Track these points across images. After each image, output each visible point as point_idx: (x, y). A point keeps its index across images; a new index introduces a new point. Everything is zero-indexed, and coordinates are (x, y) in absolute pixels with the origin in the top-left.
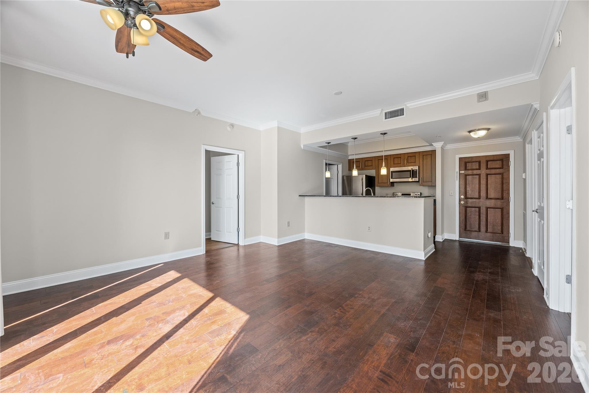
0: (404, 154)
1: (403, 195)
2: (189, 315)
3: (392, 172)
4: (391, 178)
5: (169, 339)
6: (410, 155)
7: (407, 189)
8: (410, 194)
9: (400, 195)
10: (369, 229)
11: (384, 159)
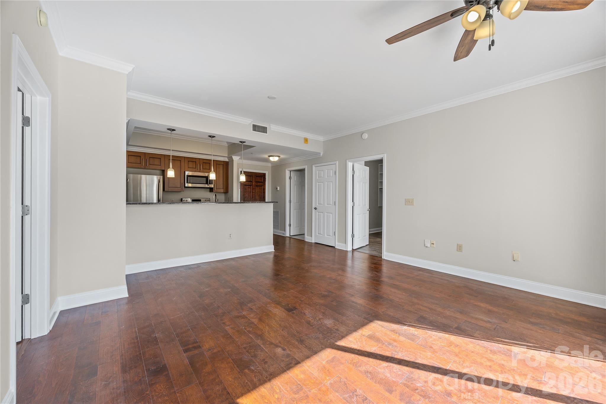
0: (199, 159)
1: (193, 200)
2: (387, 362)
3: (188, 176)
4: (187, 183)
5: (439, 367)
6: (205, 161)
7: (198, 194)
8: (201, 200)
9: (190, 201)
10: (230, 237)
11: (172, 160)
